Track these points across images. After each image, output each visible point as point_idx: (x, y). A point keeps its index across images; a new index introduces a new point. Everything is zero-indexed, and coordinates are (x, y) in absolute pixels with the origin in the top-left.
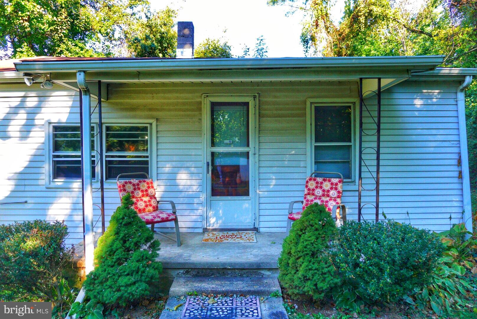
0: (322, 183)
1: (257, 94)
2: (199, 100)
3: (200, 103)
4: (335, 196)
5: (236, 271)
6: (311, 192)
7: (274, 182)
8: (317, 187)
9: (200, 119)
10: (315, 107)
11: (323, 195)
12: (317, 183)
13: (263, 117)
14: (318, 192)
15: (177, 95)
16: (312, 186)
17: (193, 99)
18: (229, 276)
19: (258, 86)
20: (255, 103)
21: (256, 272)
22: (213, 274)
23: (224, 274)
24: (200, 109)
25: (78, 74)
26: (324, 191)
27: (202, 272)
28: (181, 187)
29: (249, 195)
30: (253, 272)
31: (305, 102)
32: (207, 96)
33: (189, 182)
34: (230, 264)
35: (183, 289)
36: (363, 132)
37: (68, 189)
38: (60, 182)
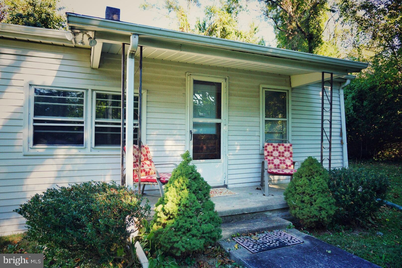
0: (277, 147)
1: (227, 77)
2: (184, 77)
3: (185, 80)
4: (288, 156)
5: (249, 215)
6: (270, 154)
7: (238, 148)
8: (274, 150)
9: (184, 94)
10: (266, 91)
11: (279, 156)
12: (274, 147)
13: (231, 96)
14: (276, 154)
15: (165, 70)
16: (270, 149)
17: (178, 76)
18: (244, 220)
19: (228, 71)
20: (226, 84)
21: (262, 214)
22: (232, 220)
23: (240, 219)
24: (185, 85)
25: (131, 37)
26: (280, 152)
27: (225, 219)
28: (167, 152)
29: (220, 158)
30: (260, 214)
31: (259, 87)
32: (190, 74)
33: (174, 148)
34: (247, 209)
35: (227, 233)
36: (324, 110)
37: (51, 156)
38: (41, 148)
